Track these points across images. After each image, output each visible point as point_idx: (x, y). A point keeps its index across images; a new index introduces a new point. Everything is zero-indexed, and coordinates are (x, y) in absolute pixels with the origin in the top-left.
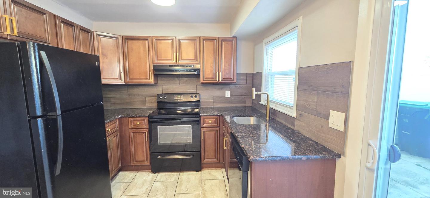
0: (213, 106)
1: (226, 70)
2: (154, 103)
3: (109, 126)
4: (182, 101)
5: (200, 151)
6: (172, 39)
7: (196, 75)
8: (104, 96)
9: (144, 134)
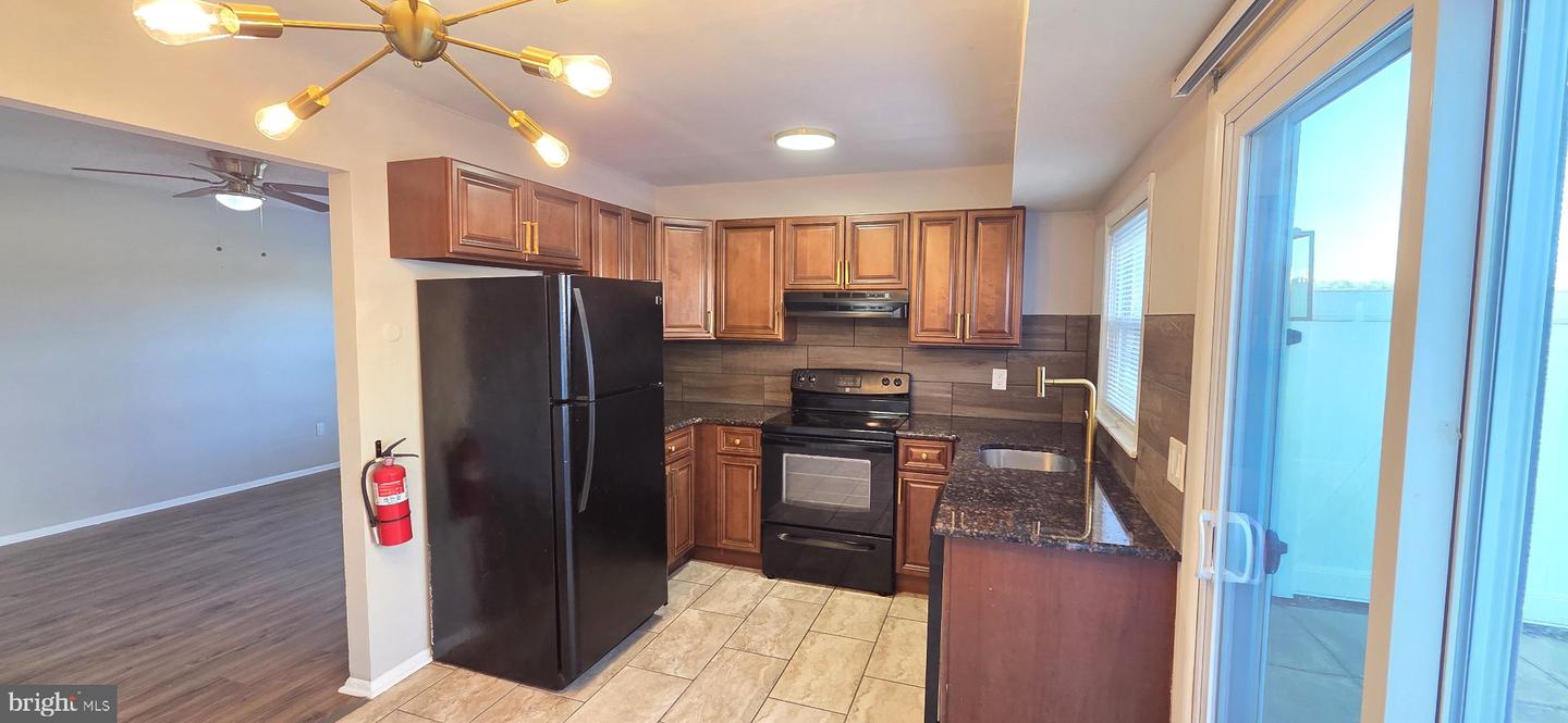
0: (950, 415)
1: (988, 306)
2: (783, 392)
3: (673, 440)
4: (858, 391)
5: (894, 538)
6: (835, 224)
7: (897, 321)
8: (666, 367)
9: (750, 471)
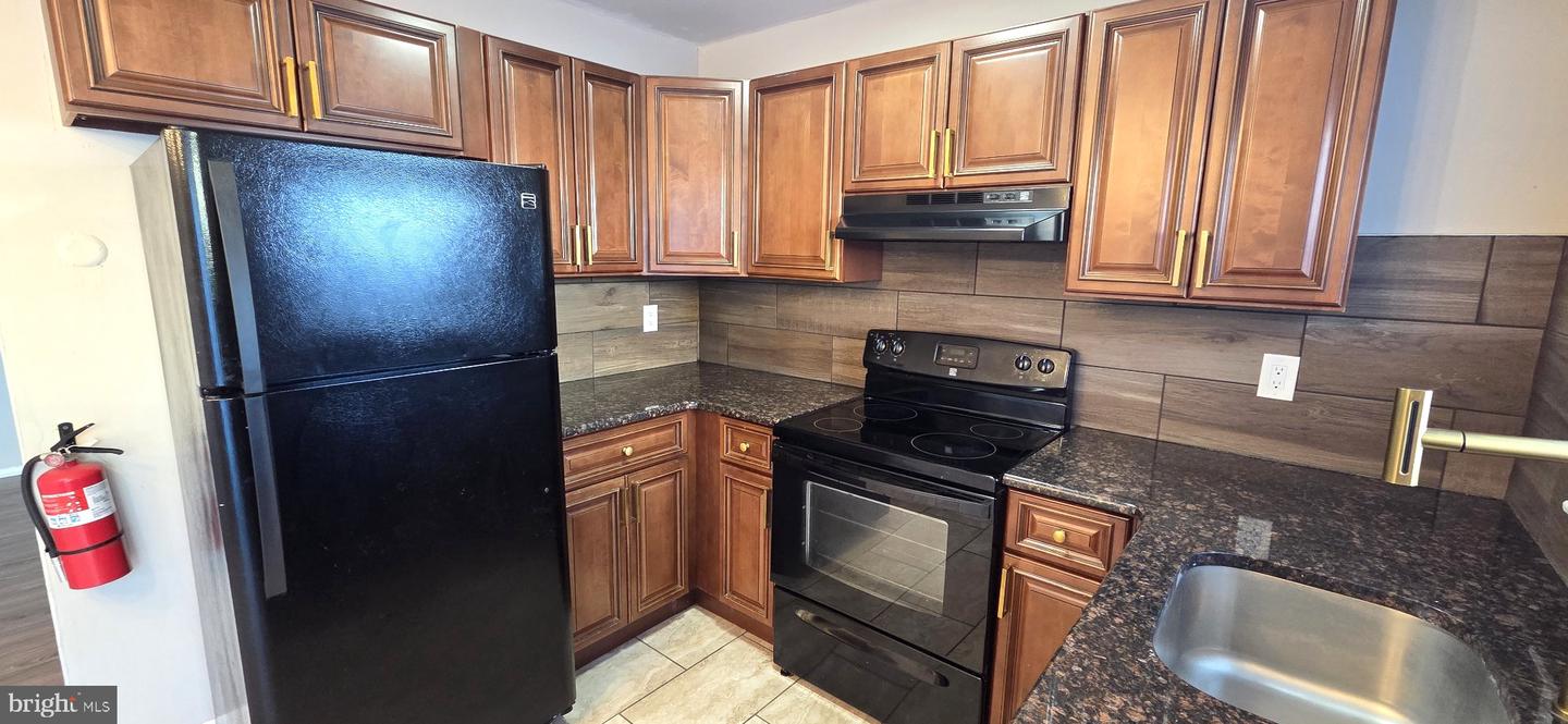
0: (1155, 437)
1: (1261, 213)
2: (856, 364)
4: (971, 376)
5: (987, 677)
6: (933, 59)
7: (1050, 247)
9: (763, 497)
